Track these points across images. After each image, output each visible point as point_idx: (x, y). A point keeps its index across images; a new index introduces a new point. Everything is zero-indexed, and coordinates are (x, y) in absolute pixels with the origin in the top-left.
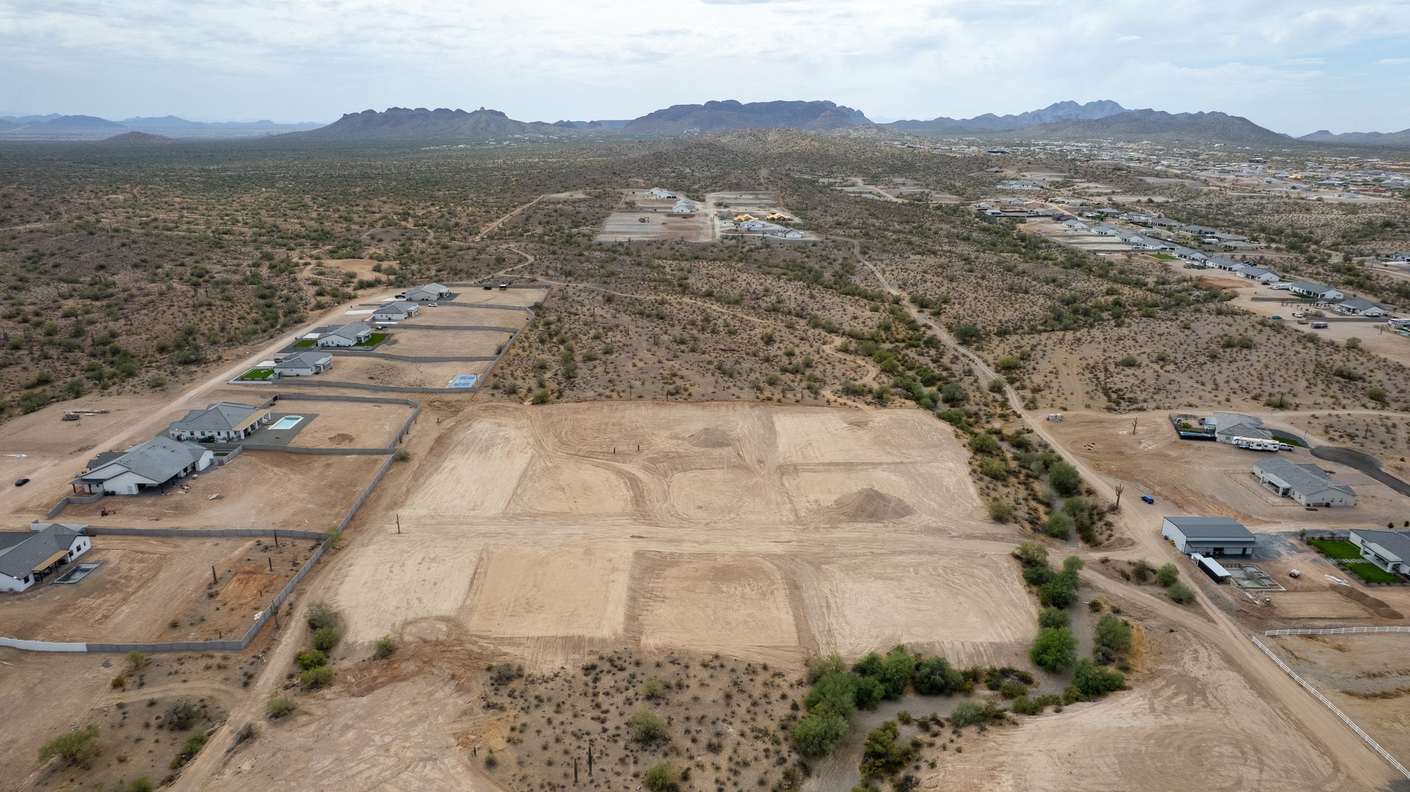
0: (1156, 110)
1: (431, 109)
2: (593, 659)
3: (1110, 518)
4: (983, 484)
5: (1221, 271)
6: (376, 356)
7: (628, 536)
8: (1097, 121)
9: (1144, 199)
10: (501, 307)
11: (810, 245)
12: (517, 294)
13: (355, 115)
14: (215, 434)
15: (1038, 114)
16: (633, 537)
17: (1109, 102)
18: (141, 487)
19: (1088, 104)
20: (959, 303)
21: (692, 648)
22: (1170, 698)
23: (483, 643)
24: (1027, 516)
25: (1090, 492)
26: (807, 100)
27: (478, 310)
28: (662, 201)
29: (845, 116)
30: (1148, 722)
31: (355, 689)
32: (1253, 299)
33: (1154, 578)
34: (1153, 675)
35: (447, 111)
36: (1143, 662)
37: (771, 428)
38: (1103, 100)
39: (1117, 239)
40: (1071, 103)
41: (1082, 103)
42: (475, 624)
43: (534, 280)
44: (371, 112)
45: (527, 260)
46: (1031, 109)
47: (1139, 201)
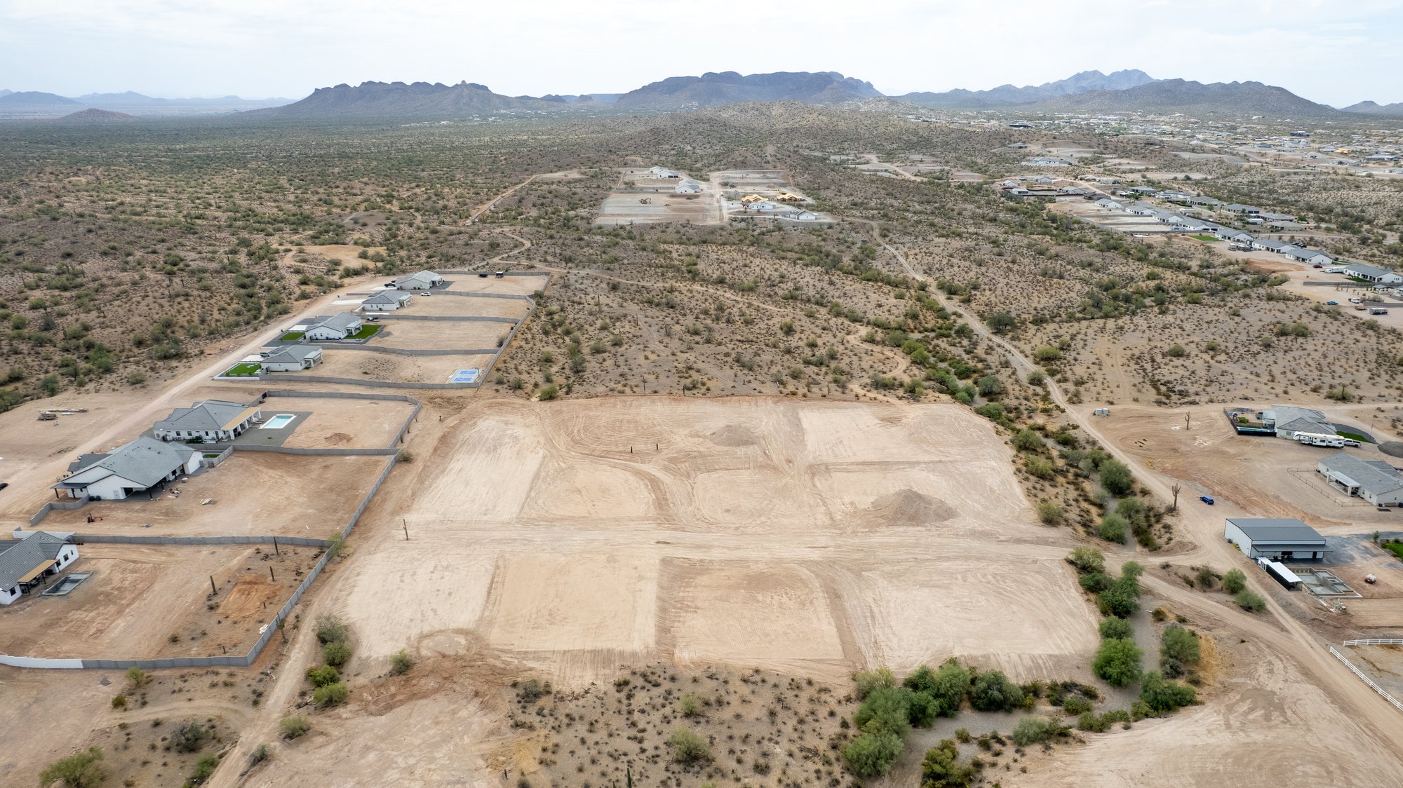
0: (1187, 79)
1: (409, 83)
2: (625, 674)
3: (1168, 520)
4: (1029, 485)
5: (1269, 253)
6: (369, 349)
7: (653, 542)
8: (1124, 92)
9: (1181, 176)
10: (499, 296)
11: (825, 227)
12: (514, 281)
13: (327, 89)
14: (203, 434)
15: (1060, 85)
16: (658, 542)
17: (1136, 71)
18: (128, 491)
19: (1113, 74)
20: (990, 290)
21: (730, 662)
22: (1246, 714)
23: (505, 657)
24: (1079, 519)
25: (1145, 492)
26: (812, 71)
27: (475, 299)
28: (663, 180)
29: (853, 88)
30: (1224, 740)
31: (372, 708)
32: (1305, 284)
33: (1220, 584)
34: (1226, 689)
35: (426, 85)
36: (1214, 675)
37: (797, 424)
38: (1129, 69)
39: (1155, 219)
40: (1095, 73)
41: (1107, 73)
42: (495, 637)
43: (532, 267)
44: (345, 86)
45: (523, 245)
47: (1175, 179)
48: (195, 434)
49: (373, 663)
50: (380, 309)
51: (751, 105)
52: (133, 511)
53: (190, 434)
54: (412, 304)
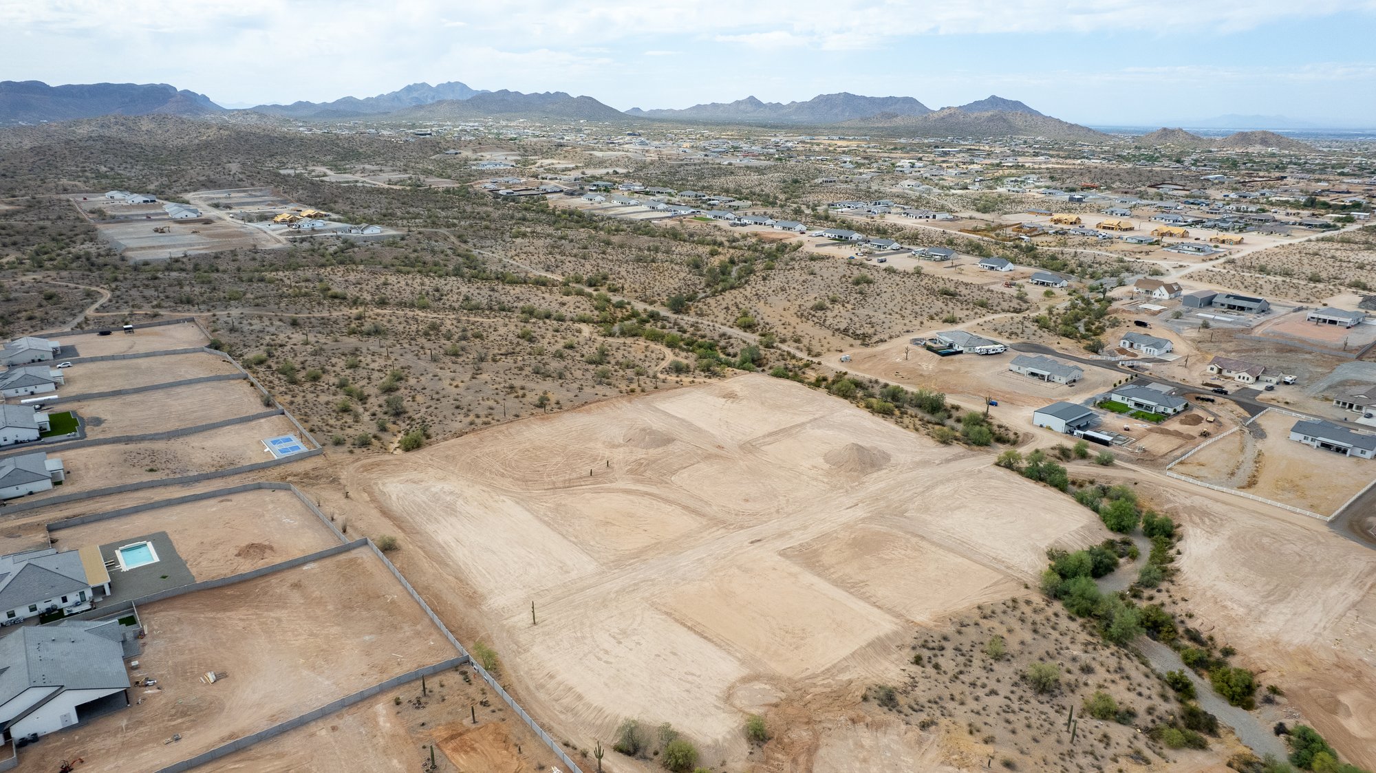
0: (511, 90)
2: (913, 654)
3: (993, 422)
5: (757, 226)
7: (746, 543)
8: (467, 101)
9: (611, 171)
10: (167, 353)
11: (398, 239)
12: (156, 334)
14: (57, 602)
15: (395, 97)
16: (752, 542)
17: (457, 83)
18: (83, 710)
19: (438, 86)
25: (956, 408)
27: (140, 361)
28: (138, 206)
29: (194, 100)
32: (817, 246)
33: (1073, 454)
38: (452, 81)
39: (644, 208)
40: (424, 85)
41: (434, 85)
43: (155, 315)
46: (386, 91)
47: (608, 173)
48: (42, 607)
49: (726, 744)
50: (32, 393)
51: (113, 120)
52: (119, 730)
53: (33, 609)
54: (68, 381)
